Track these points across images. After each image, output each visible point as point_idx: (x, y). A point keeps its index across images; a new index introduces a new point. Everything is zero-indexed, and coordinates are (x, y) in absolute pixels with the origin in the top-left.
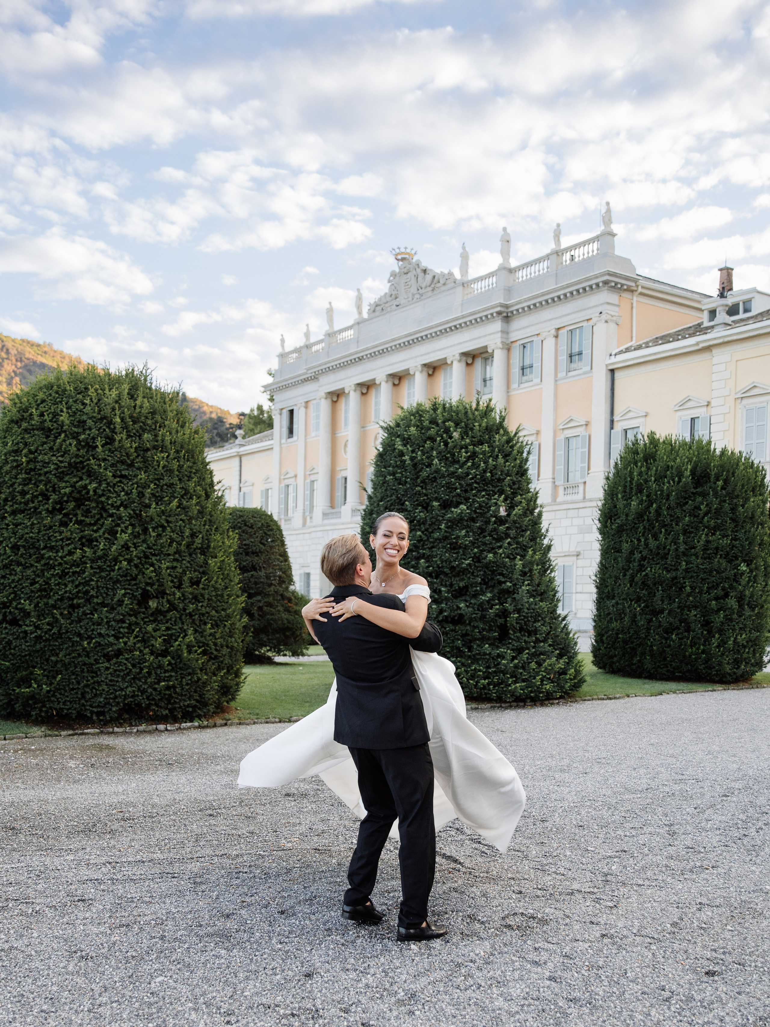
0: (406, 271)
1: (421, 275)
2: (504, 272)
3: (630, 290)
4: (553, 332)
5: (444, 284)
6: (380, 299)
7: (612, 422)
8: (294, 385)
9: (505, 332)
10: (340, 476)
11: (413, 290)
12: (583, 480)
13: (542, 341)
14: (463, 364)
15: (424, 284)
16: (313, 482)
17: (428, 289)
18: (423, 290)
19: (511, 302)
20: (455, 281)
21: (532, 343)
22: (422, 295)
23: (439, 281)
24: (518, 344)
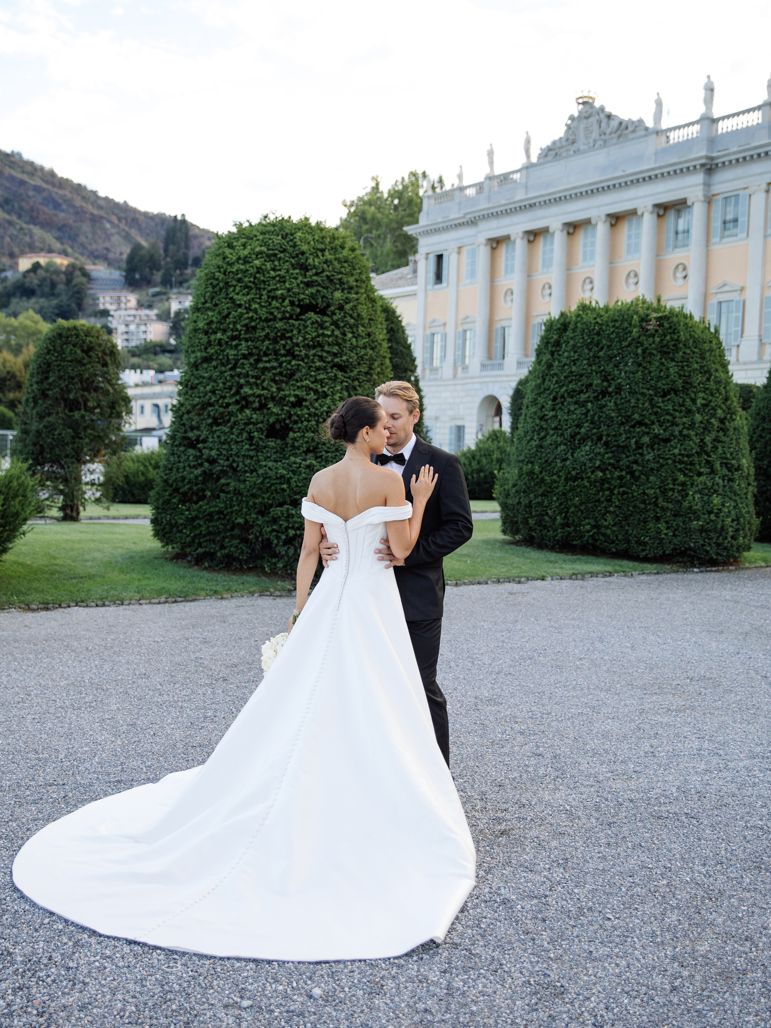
0: (587, 115)
1: (604, 121)
2: (706, 122)
4: (764, 187)
5: (633, 131)
6: (554, 143)
9: (707, 185)
10: (498, 325)
11: (595, 135)
13: (750, 196)
14: (655, 216)
15: (608, 131)
16: (465, 331)
17: (613, 135)
18: (607, 137)
19: (715, 154)
20: (647, 129)
21: (737, 196)
22: (605, 141)
23: (627, 128)
24: (720, 197)
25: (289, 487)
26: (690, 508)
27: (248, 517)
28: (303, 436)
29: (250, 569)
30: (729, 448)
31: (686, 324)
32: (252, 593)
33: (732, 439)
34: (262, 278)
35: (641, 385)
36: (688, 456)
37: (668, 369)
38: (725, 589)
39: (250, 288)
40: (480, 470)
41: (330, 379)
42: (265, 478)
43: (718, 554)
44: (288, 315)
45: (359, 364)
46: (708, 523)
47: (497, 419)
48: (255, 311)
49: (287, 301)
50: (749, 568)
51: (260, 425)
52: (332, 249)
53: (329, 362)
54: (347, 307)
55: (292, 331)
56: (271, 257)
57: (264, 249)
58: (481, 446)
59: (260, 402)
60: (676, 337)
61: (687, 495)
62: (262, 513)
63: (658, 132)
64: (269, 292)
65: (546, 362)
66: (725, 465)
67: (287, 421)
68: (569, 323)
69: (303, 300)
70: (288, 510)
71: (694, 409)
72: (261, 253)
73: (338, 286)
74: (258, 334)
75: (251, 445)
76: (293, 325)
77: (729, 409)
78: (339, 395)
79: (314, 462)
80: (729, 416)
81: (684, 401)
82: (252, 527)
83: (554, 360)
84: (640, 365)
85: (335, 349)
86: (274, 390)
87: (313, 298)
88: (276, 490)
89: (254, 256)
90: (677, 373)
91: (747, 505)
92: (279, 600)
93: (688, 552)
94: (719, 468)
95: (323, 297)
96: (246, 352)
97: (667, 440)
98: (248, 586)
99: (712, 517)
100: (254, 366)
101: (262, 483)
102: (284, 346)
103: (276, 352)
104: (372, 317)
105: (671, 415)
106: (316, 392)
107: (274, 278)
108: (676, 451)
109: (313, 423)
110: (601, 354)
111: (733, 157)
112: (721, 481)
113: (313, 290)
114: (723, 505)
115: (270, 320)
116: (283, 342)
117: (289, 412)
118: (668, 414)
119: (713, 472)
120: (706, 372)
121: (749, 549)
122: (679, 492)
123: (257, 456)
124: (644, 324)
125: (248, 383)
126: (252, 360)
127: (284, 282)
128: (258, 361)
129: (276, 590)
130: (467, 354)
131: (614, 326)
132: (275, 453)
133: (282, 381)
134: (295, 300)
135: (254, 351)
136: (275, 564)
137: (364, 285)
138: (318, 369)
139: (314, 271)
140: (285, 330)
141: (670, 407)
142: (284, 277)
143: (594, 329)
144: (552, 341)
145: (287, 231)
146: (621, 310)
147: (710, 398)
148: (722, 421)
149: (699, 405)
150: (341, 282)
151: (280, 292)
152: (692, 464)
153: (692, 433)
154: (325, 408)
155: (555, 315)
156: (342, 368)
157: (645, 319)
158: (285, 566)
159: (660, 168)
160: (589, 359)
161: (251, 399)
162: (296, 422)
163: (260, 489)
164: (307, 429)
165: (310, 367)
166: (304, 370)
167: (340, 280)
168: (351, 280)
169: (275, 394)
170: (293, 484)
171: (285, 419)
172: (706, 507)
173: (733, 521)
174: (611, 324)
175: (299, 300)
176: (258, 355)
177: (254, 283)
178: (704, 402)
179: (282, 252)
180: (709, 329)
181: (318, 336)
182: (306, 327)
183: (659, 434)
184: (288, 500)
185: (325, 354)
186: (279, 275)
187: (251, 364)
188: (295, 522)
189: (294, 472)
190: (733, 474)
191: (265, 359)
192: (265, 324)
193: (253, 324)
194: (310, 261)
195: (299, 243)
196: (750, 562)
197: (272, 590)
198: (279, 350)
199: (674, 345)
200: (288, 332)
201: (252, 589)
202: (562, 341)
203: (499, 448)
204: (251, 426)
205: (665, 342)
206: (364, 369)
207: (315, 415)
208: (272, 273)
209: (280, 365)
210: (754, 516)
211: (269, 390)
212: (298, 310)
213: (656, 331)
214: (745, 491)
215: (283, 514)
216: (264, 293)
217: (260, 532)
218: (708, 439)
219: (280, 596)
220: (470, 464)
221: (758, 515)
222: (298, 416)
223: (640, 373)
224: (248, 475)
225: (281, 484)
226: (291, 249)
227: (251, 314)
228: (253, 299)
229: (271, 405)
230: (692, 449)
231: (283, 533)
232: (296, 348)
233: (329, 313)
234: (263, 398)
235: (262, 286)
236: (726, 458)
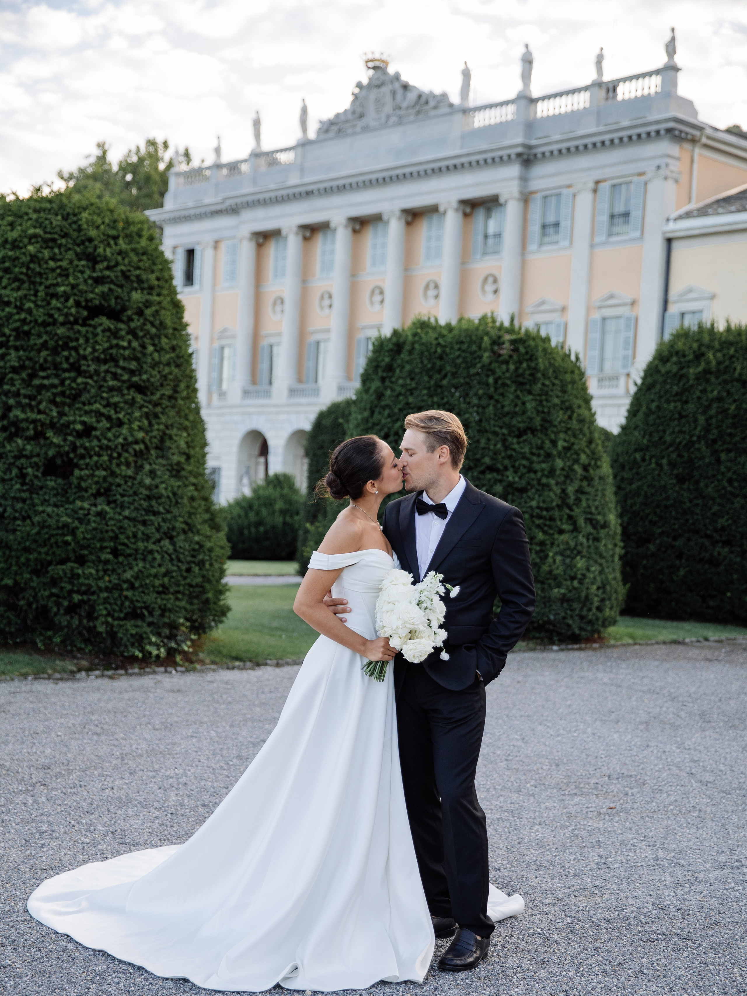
0: (378, 83)
1: (400, 92)
2: (524, 102)
3: (694, 141)
4: (591, 185)
6: (337, 116)
7: (665, 303)
8: (199, 217)
9: (524, 179)
10: (265, 343)
11: (388, 109)
12: (625, 371)
13: (574, 196)
14: (460, 215)
15: (404, 105)
16: (222, 348)
17: (411, 111)
18: (402, 112)
19: (533, 142)
20: (451, 105)
21: (559, 195)
22: (400, 117)
23: (427, 103)
24: (539, 196)
25: (73, 540)
26: (550, 572)
27: (18, 578)
28: (93, 475)
29: (16, 645)
30: (595, 500)
31: (545, 350)
32: (25, 676)
33: (597, 490)
34: (38, 269)
35: (492, 422)
36: (547, 509)
37: (524, 403)
38: (598, 670)
39: (22, 282)
40: (259, 523)
41: (126, 402)
42: (42, 528)
43: (581, 629)
44: (72, 319)
45: (162, 385)
46: (570, 591)
47: (262, 460)
48: (29, 312)
49: (71, 301)
50: (614, 646)
51: (35, 459)
52: (127, 236)
53: (124, 382)
54: (148, 312)
55: (77, 340)
56: (49, 243)
57: (38, 231)
58: (261, 492)
59: (35, 429)
60: (533, 365)
61: (546, 556)
62: (36, 572)
63: (466, 111)
64: (47, 287)
65: (376, 391)
66: (590, 521)
67: (72, 455)
68: (404, 343)
69: (91, 300)
70: (72, 569)
71: (555, 452)
72: (35, 236)
73: (135, 285)
74: (32, 342)
75: (23, 484)
76: (79, 332)
77: (593, 453)
78: (137, 423)
79: (107, 508)
80: (593, 462)
81: (543, 442)
82: (23, 590)
83: (386, 388)
84: (491, 397)
85: (133, 365)
86: (55, 414)
87: (104, 299)
88: (56, 543)
89: (26, 241)
90: (535, 408)
91: (614, 570)
92: (61, 685)
93: (547, 626)
94: (583, 525)
95: (117, 298)
96: (17, 364)
97: (523, 490)
98: (17, 666)
99: (576, 583)
100: (27, 383)
101: (38, 533)
102: (67, 359)
103: (56, 366)
104: (176, 326)
105: (528, 459)
106: (109, 418)
107: (53, 270)
108: (534, 503)
109: (106, 458)
110: (445, 382)
111: (555, 147)
112: (584, 541)
113: (104, 288)
114: (588, 569)
115: (49, 324)
116: (66, 353)
117: (73, 444)
118: (524, 457)
119: (576, 529)
120: (567, 409)
121: (614, 622)
122: (537, 553)
123: (31, 499)
124: (496, 348)
125: (19, 404)
126: (24, 375)
127: (67, 276)
128: (32, 376)
129: (55, 671)
130: (225, 375)
131: (459, 349)
132: (55, 495)
133: (64, 404)
134: (82, 299)
135: (27, 363)
136: (50, 638)
137: (167, 285)
138: (111, 389)
139: (105, 264)
140: (68, 337)
141: (526, 450)
142: (66, 269)
143: (436, 352)
144: (383, 364)
145: (68, 210)
146: (467, 330)
147: (573, 440)
148: (585, 468)
149: (560, 447)
150: (139, 280)
151: (62, 289)
152: (552, 519)
153: (552, 482)
154: (121, 440)
155: (387, 332)
156: (140, 389)
157: (497, 342)
158: (63, 641)
159: (468, 155)
160: (429, 388)
161: (24, 425)
162: (82, 457)
163: (35, 541)
164: (97, 466)
165: (100, 387)
166: (93, 391)
167: (138, 277)
168: (152, 277)
169: (55, 420)
170: (80, 536)
171: (67, 453)
172: (569, 572)
173: (598, 588)
174: (456, 347)
175: (87, 301)
176: (33, 368)
177: (26, 274)
178: (565, 444)
179: (63, 237)
180: (569, 356)
181: (111, 347)
182: (95, 335)
183: (514, 483)
184: (72, 556)
185: (119, 371)
186: (60, 267)
187: (23, 380)
188: (82, 584)
189: (81, 521)
190: (598, 533)
191: (42, 374)
192: (42, 329)
193: (26, 328)
194: (100, 250)
195: (85, 226)
196: (615, 639)
197: (50, 671)
198: (61, 363)
199: (532, 375)
200: (72, 341)
201: (24, 670)
202: (395, 365)
203: (282, 496)
204: (23, 461)
205: (521, 371)
206: (168, 391)
207: (108, 448)
208: (52, 264)
209: (62, 383)
210: (621, 583)
211: (47, 415)
212: (85, 313)
213: (511, 356)
214: (611, 553)
215: (65, 574)
216: (41, 288)
217: (35, 597)
218: (571, 489)
219: (62, 679)
220: (246, 515)
221: (625, 581)
222: (85, 448)
223: (491, 408)
224: (19, 522)
225: (64, 535)
226: (75, 234)
227: (23, 316)
228: (25, 296)
229: (50, 434)
230: (552, 501)
231: (64, 598)
232: (83, 362)
233: (125, 318)
234: (39, 424)
235: (38, 280)
236: (591, 513)
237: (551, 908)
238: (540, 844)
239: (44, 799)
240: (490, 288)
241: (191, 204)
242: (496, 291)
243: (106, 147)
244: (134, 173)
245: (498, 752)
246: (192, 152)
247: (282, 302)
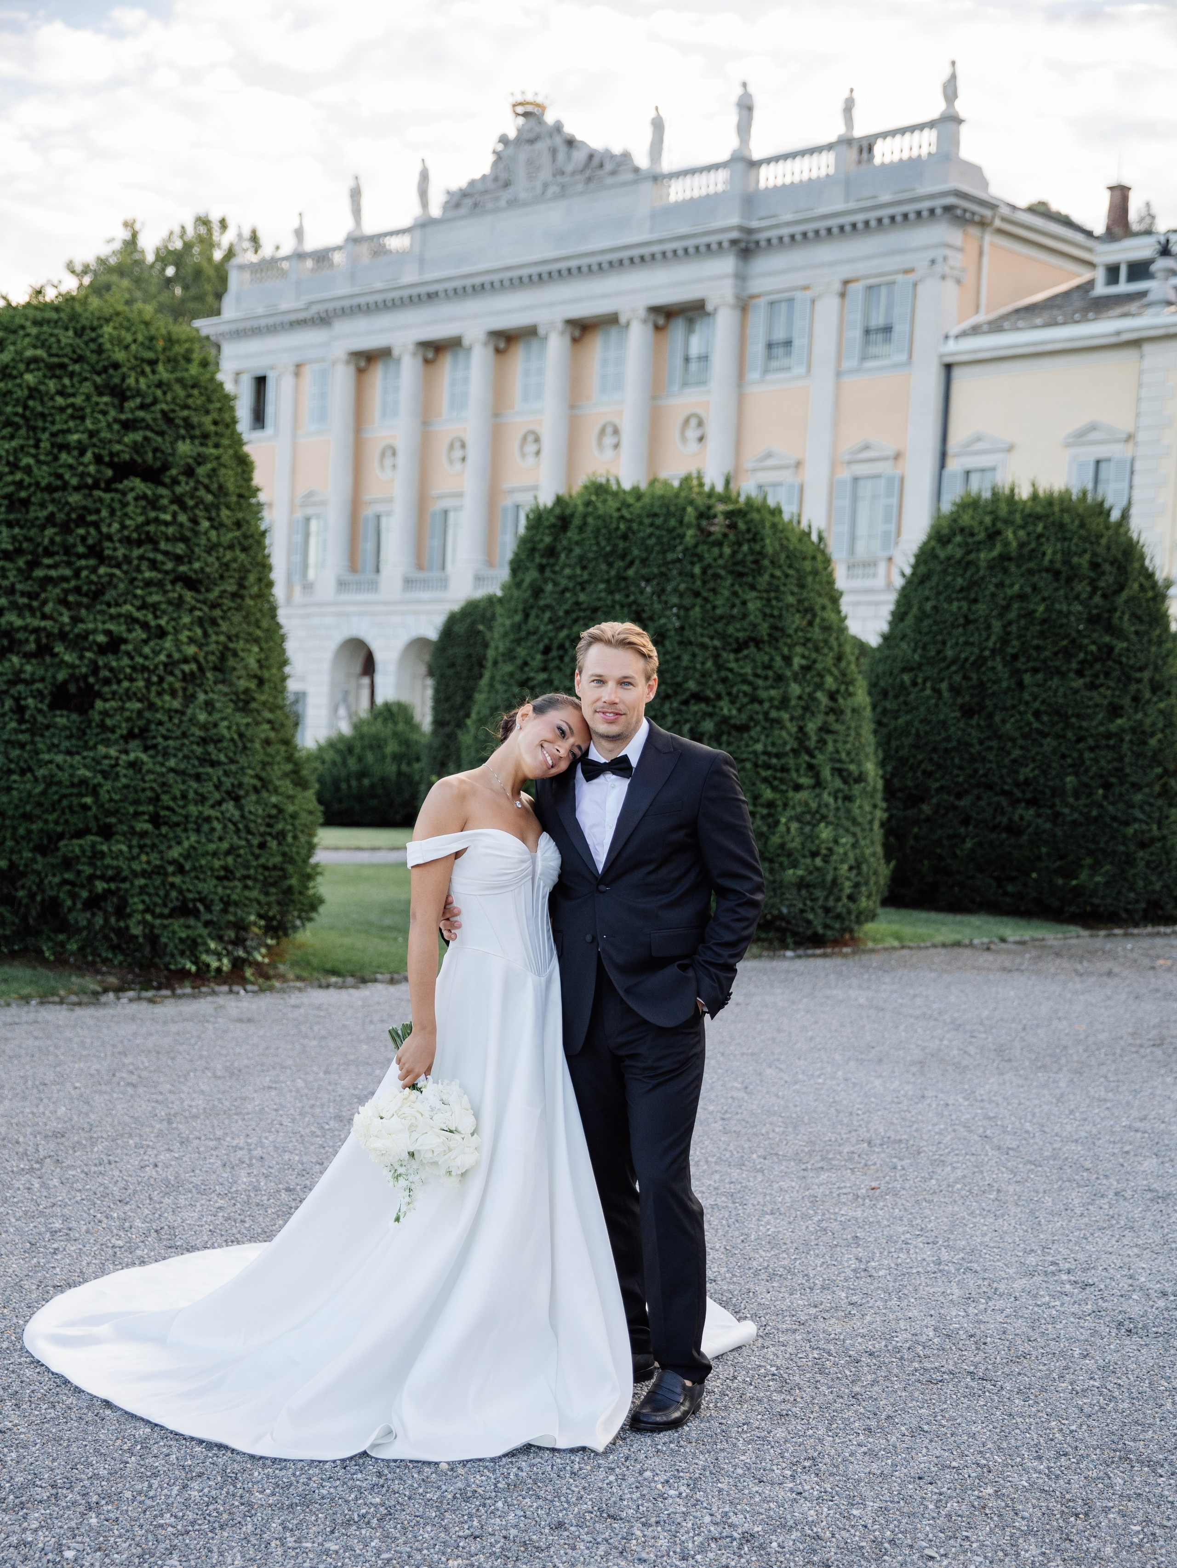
0: (531, 136)
1: (562, 149)
2: (740, 166)
3: (983, 224)
4: (837, 287)
5: (614, 173)
6: (472, 183)
7: (943, 456)
8: (273, 329)
9: (741, 277)
10: (369, 512)
11: (545, 174)
12: (886, 554)
13: (813, 302)
14: (650, 327)
15: (569, 169)
16: (307, 520)
17: (578, 177)
18: (565, 179)
19: (754, 224)
20: (636, 170)
21: (791, 300)
22: (563, 187)
23: (601, 166)
24: (762, 301)
25: (95, 803)
26: (782, 846)
27: (15, 857)
28: (122, 709)
29: (13, 955)
30: (845, 742)
31: (774, 526)
32: (26, 999)
33: (849, 728)
34: (40, 409)
35: (699, 630)
36: (778, 756)
37: (744, 603)
38: (850, 986)
39: (18, 427)
40: (363, 774)
41: (170, 602)
42: (50, 785)
43: (826, 926)
44: (90, 481)
45: (222, 577)
46: (811, 873)
47: (366, 681)
48: (28, 470)
49: (89, 455)
50: (872, 951)
51: (38, 686)
52: (169, 360)
53: (167, 573)
54: (201, 471)
55: (98, 511)
56: (56, 370)
57: (40, 352)
58: (365, 729)
59: (38, 641)
60: (757, 547)
61: (777, 823)
62: (41, 850)
63: (657, 178)
64: (53, 435)
65: (531, 585)
66: (839, 772)
67: (91, 680)
68: (572, 515)
69: (118, 454)
70: (93, 845)
71: (789, 674)
72: (35, 360)
73: (182, 431)
74: (32, 515)
75: (21, 721)
76: (101, 500)
77: (844, 675)
78: (187, 633)
79: (144, 757)
80: (843, 688)
81: (772, 659)
82: (23, 875)
83: (545, 581)
84: (697, 594)
85: (180, 548)
86: (66, 619)
87: (137, 452)
88: (70, 807)
89: (22, 367)
90: (760, 610)
91: (872, 842)
92: (79, 1012)
93: (778, 923)
94: (829, 778)
95: (156, 450)
96: (10, 547)
97: (743, 728)
98: (15, 985)
99: (818, 861)
100: (26, 574)
101: (44, 793)
102: (84, 539)
103: (67, 550)
104: (242, 491)
105: (750, 683)
106: (145, 626)
107: (62, 410)
108: (759, 747)
109: (141, 684)
110: (631, 572)
111: (785, 231)
112: (831, 800)
113: (137, 436)
114: (836, 842)
115: (57, 489)
116: (81, 531)
117: (94, 663)
118: (745, 681)
119: (819, 784)
120: (806, 611)
121: (873, 917)
122: (763, 818)
123: (33, 742)
124: (704, 523)
125: (14, 605)
126: (21, 563)
127: (83, 418)
128: (33, 564)
129: (71, 992)
130: (312, 559)
131: (652, 525)
132: (68, 738)
133: (79, 605)
134: (105, 453)
135: (25, 545)
136: (62, 944)
137: (229, 432)
138: (148, 583)
139: (138, 400)
140: (85, 508)
141: (748, 670)
142: (82, 409)
143: (617, 529)
144: (541, 546)
145: (83, 321)
146: (662, 497)
147: (814, 655)
148: (832, 696)
149: (796, 667)
150: (188, 425)
151: (76, 437)
152: (784, 769)
153: (785, 716)
154: (162, 657)
155: (547, 500)
156: (191, 584)
157: (705, 514)
158: (81, 949)
159: (661, 241)
160: (608, 581)
161: (21, 635)
162: (107, 682)
163: (40, 804)
164: (129, 695)
165: (132, 580)
166: (122, 586)
167: (186, 419)
168: (207, 420)
169: (67, 628)
170: (104, 796)
171: (85, 677)
172: (808, 845)
173: (851, 868)
174: (647, 521)
175: (111, 455)
176: (33, 553)
177: (23, 416)
178: (804, 662)
179: (76, 361)
180: (809, 534)
181: (148, 522)
182: (125, 505)
183: (730, 717)
184: (93, 825)
185: (160, 557)
186: (72, 405)
187: (19, 570)
188: (108, 867)
189: (105, 774)
190: (850, 789)
191: (47, 561)
192: (46, 496)
193: (23, 494)
194: (131, 381)
195: (108, 346)
196: (875, 940)
197: (62, 993)
198: (74, 545)
199: (756, 562)
200: (90, 513)
201: (25, 991)
202: (559, 548)
203: (395, 734)
204: (21, 687)
205: (740, 556)
206: (230, 586)
207: (144, 668)
208: (60, 401)
209: (77, 574)
210: (882, 861)
211: (55, 621)
212: (109, 473)
213: (725, 535)
214: (869, 817)
215: (83, 852)
216: (45, 436)
217: (40, 885)
218: (811, 727)
219: (79, 1004)
220: (344, 763)
221: (888, 857)
222: (111, 670)
223: (697, 609)
224: (15, 777)
225: (81, 795)
226: (94, 358)
227: (18, 476)
228: (22, 448)
229: (59, 648)
230: (785, 743)
231: (82, 886)
232: (107, 544)
233: (167, 480)
234: (43, 635)
235: (40, 424)
236: (840, 761)
237: (790, 1337)
238: (773, 1242)
239: (56, 1182)
240: (692, 434)
241: (260, 311)
242: (701, 439)
243: (137, 227)
244: (178, 266)
245: (711, 1108)
246: (260, 234)
247: (394, 454)
